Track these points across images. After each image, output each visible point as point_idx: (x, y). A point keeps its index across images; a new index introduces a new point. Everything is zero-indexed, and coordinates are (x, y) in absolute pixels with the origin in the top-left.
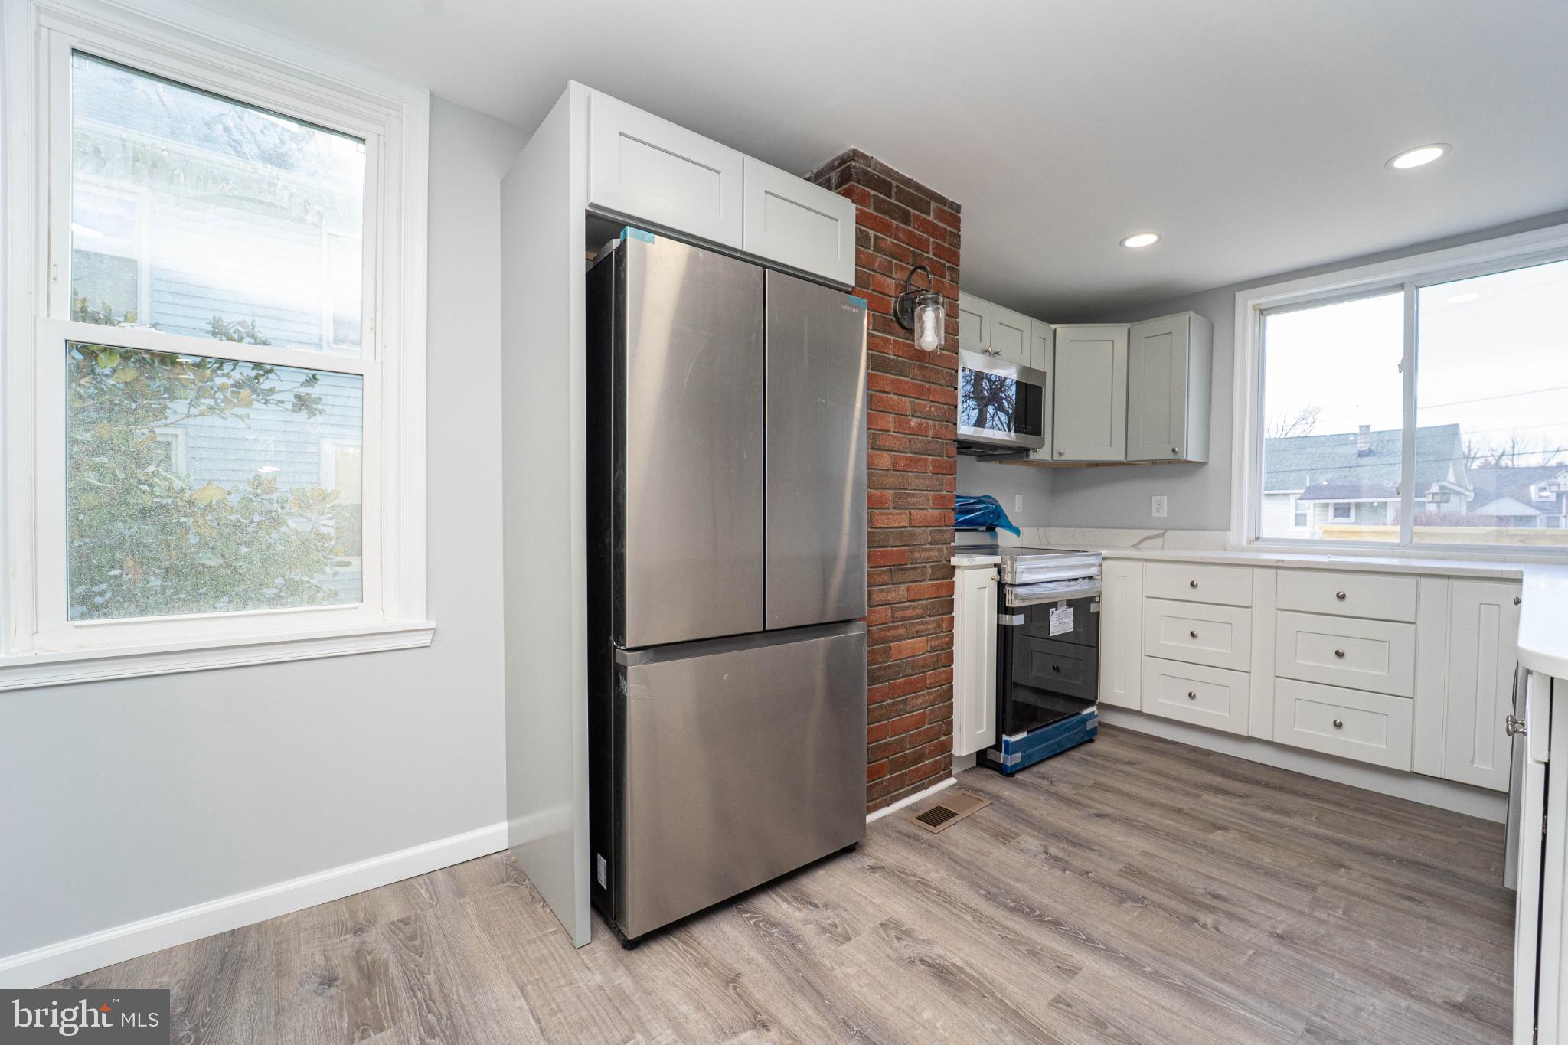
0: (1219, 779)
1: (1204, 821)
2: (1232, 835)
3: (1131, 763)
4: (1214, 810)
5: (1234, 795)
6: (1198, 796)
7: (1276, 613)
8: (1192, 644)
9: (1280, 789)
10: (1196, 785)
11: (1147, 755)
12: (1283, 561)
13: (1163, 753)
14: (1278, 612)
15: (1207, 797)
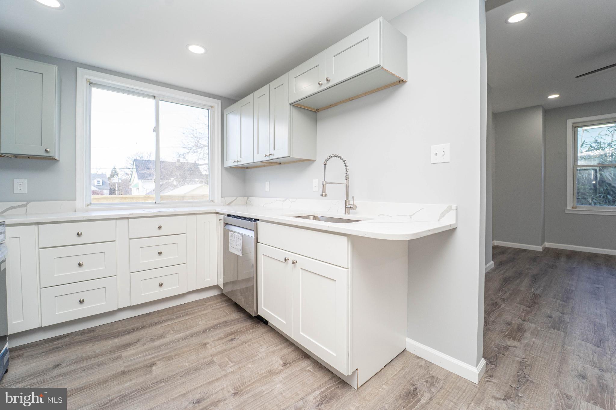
0: (116, 340)
1: (140, 368)
2: (160, 364)
3: (57, 366)
4: (136, 359)
5: (133, 344)
6: (120, 357)
7: (129, 241)
8: (80, 270)
9: (144, 327)
10: (110, 352)
11: (61, 353)
12: (132, 214)
13: (68, 346)
14: (130, 240)
15: (125, 353)
